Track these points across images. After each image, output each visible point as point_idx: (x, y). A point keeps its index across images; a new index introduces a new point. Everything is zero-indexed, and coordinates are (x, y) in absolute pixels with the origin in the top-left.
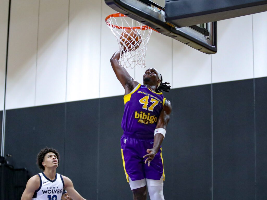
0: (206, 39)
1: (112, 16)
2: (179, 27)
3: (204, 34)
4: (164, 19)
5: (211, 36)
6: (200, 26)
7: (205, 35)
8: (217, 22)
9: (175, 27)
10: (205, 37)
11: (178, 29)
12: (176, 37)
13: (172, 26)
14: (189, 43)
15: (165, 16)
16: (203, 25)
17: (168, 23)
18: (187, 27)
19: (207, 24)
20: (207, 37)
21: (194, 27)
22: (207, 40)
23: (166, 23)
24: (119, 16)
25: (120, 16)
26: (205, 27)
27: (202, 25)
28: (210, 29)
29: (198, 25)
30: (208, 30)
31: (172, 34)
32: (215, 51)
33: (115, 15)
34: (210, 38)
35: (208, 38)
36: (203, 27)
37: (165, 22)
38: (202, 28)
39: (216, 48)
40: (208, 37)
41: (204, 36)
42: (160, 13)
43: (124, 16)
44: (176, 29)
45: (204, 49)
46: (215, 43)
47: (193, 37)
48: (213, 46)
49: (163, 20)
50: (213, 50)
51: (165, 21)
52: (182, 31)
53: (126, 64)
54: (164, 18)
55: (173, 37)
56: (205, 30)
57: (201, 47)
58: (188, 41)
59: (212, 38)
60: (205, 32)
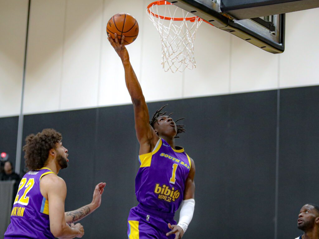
0: (271, 35)
1: (155, 3)
2: (238, 19)
3: (269, 28)
4: (220, 9)
5: (277, 31)
6: (264, 18)
7: (270, 30)
8: (285, 14)
9: (233, 19)
10: (270, 32)
11: (236, 22)
12: (234, 31)
13: (230, 17)
14: (250, 39)
15: (221, 5)
16: (268, 17)
17: (224, 15)
18: (248, 19)
19: (272, 17)
20: (272, 32)
21: (257, 20)
22: (273, 36)
23: (222, 14)
24: (164, 4)
25: (166, 4)
26: (270, 21)
27: (266, 17)
28: (276, 22)
29: (262, 18)
30: (273, 24)
31: (229, 28)
32: (282, 50)
33: (159, 3)
34: (276, 34)
35: (274, 34)
36: (268, 19)
37: (220, 13)
38: (266, 21)
39: (283, 47)
40: (274, 32)
41: (268, 31)
42: (215, 2)
43: (170, 4)
44: (233, 22)
45: (268, 47)
46: (282, 39)
47: (256, 32)
48: (280, 43)
49: (218, 10)
50: (279, 48)
51: (220, 11)
52: (242, 24)
53: (171, 67)
54: (220, 7)
55: (230, 32)
56: (269, 24)
57: (264, 45)
58: (249, 37)
59: (278, 34)
60: (270, 26)
